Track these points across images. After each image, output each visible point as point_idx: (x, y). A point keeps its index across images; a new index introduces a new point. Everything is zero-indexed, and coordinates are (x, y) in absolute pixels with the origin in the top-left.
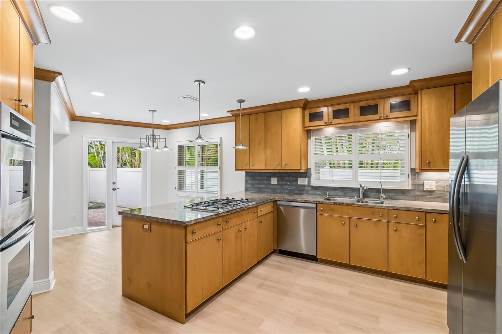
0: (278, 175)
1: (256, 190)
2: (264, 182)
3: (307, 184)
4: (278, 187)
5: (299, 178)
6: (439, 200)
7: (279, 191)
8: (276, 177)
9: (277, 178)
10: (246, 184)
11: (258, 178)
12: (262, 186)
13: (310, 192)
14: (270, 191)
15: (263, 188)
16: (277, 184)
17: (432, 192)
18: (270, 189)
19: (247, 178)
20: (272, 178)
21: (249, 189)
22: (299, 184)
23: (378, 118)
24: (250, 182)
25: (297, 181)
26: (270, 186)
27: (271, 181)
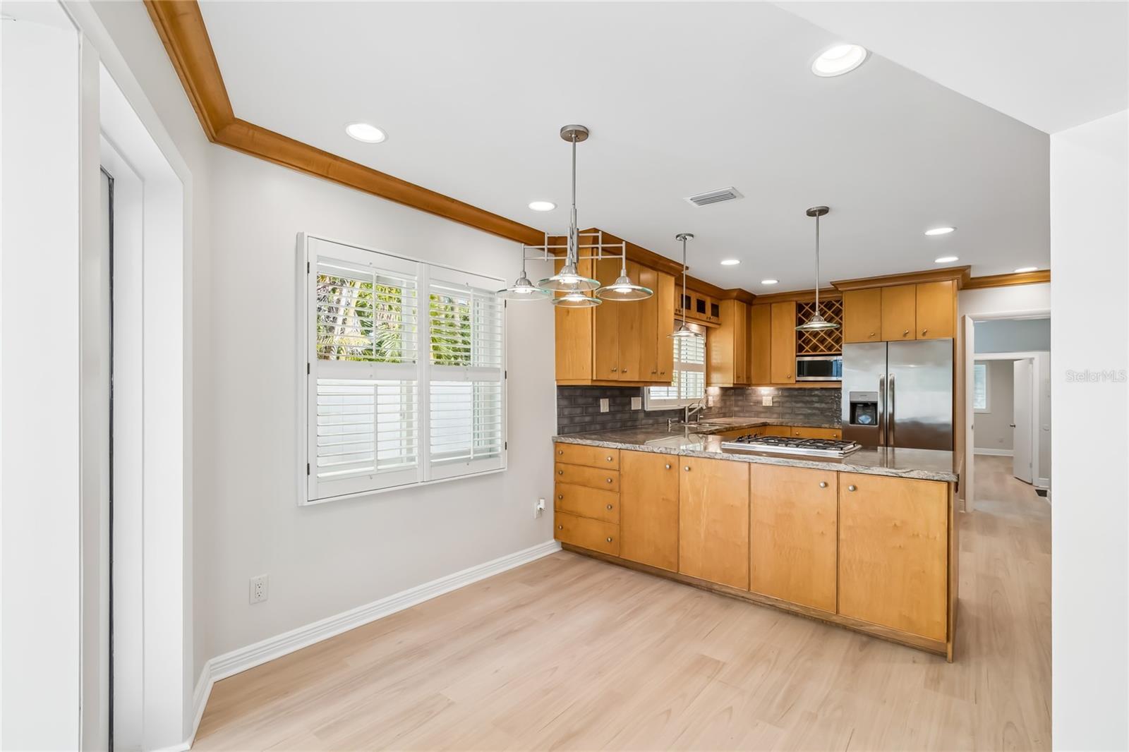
0: (608, 393)
1: (578, 429)
2: (590, 410)
3: (640, 408)
4: (609, 417)
5: (632, 398)
6: (713, 416)
7: (610, 425)
8: (606, 398)
9: (607, 400)
10: (560, 416)
12: (587, 419)
13: (644, 422)
14: (598, 427)
15: (589, 423)
16: (608, 411)
17: (711, 408)
18: (599, 423)
19: (562, 404)
20: (601, 400)
21: (566, 430)
22: (633, 409)
23: (705, 319)
24: (566, 412)
25: (630, 403)
26: (599, 418)
27: (599, 406)
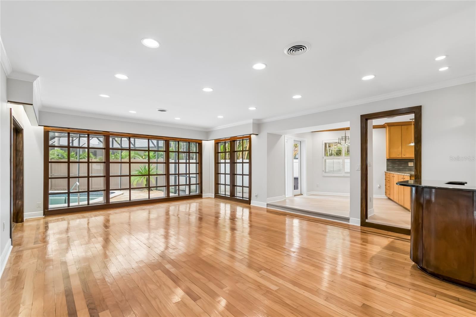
1: (396, 170)
2: (403, 165)
10: (387, 166)
11: (397, 163)
12: (401, 167)
15: (402, 169)
18: (408, 169)
19: (389, 163)
20: (409, 163)
24: (391, 165)
26: (408, 168)
27: (408, 164)
